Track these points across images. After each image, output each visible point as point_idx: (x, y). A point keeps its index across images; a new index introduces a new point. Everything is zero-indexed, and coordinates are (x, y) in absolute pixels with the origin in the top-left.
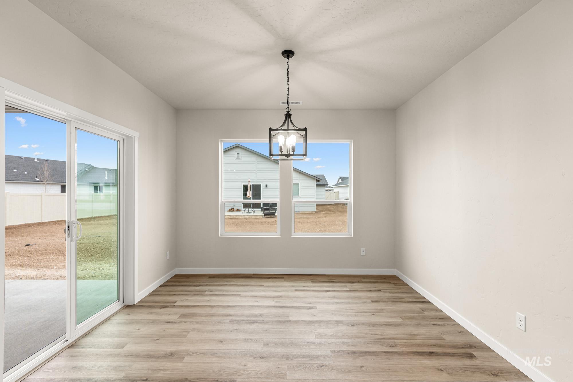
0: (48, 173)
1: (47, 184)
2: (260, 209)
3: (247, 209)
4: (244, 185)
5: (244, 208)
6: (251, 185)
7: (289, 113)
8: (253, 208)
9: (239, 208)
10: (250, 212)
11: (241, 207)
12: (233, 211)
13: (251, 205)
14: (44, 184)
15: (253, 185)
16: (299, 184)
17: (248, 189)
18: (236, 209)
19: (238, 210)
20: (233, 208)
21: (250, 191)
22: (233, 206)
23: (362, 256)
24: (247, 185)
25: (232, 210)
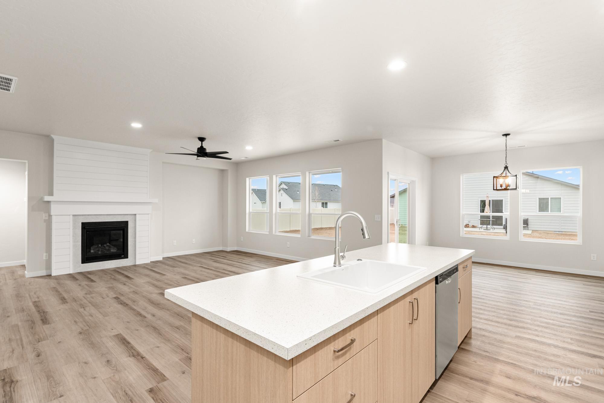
0: (317, 194)
1: (318, 201)
2: (502, 227)
3: (485, 226)
4: (481, 200)
5: (480, 225)
6: (490, 201)
7: (507, 166)
8: (493, 225)
9: (474, 225)
10: (488, 229)
11: (478, 223)
12: (468, 227)
13: (490, 221)
14: (315, 201)
15: (492, 200)
16: (561, 198)
17: (486, 204)
18: (471, 226)
19: (473, 227)
20: (468, 225)
21: (489, 207)
22: (467, 222)
23: (592, 260)
24: (485, 200)
25: (466, 226)
